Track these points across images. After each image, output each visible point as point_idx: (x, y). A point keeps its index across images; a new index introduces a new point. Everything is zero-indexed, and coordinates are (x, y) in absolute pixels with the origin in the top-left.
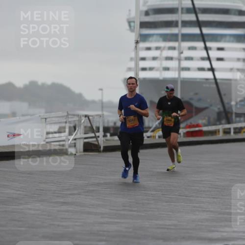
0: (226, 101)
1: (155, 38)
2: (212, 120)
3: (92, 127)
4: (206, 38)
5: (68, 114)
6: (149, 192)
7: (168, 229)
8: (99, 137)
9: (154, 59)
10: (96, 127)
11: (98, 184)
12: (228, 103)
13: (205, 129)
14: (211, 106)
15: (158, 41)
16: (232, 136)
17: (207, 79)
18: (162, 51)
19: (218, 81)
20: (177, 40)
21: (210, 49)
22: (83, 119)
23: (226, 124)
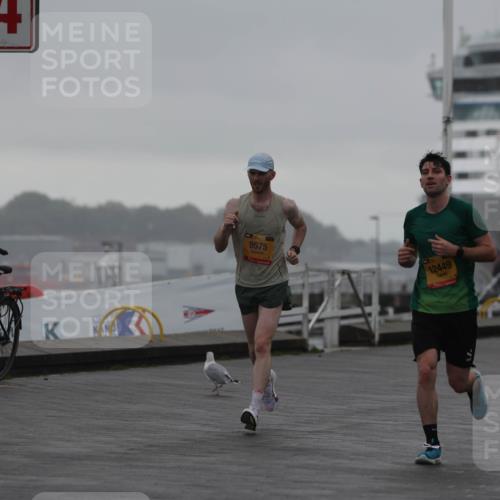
3: (356, 295)
5: (307, 268)
8: (370, 314)
10: (365, 295)
22: (339, 279)
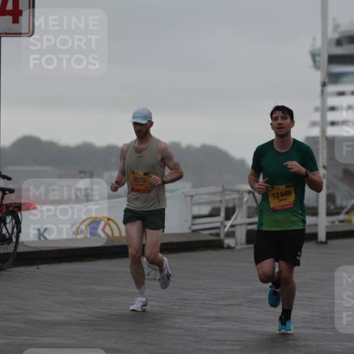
5: (224, 189)
22: (246, 197)
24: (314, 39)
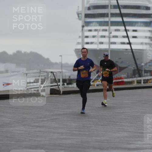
0: (138, 63)
1: (94, 24)
2: (130, 74)
3: (55, 79)
4: (126, 24)
5: (40, 71)
6: (91, 120)
7: (103, 142)
8: (59, 85)
9: (94, 37)
10: (58, 79)
11: (59, 115)
12: (140, 64)
13: (125, 80)
14: (129, 66)
15: (96, 26)
16: (142, 84)
17: (126, 49)
18: (98, 32)
19: (133, 50)
20: (108, 25)
21: (129, 30)
22: (50, 74)
23: (138, 77)
24: (78, 7)
